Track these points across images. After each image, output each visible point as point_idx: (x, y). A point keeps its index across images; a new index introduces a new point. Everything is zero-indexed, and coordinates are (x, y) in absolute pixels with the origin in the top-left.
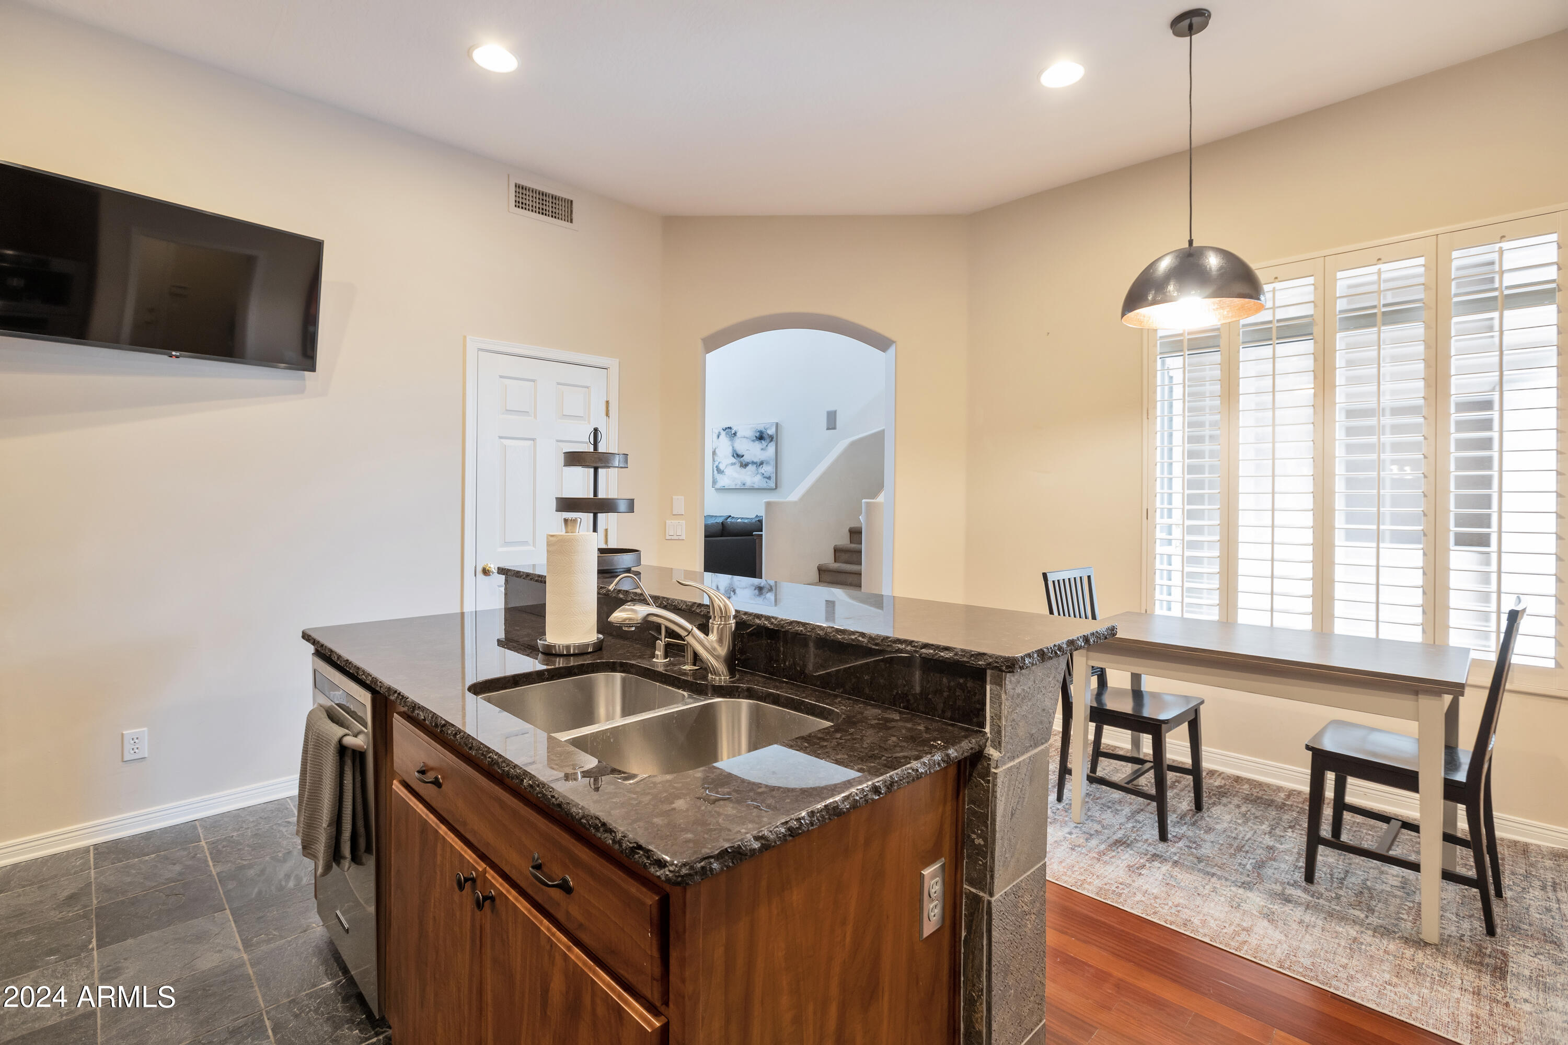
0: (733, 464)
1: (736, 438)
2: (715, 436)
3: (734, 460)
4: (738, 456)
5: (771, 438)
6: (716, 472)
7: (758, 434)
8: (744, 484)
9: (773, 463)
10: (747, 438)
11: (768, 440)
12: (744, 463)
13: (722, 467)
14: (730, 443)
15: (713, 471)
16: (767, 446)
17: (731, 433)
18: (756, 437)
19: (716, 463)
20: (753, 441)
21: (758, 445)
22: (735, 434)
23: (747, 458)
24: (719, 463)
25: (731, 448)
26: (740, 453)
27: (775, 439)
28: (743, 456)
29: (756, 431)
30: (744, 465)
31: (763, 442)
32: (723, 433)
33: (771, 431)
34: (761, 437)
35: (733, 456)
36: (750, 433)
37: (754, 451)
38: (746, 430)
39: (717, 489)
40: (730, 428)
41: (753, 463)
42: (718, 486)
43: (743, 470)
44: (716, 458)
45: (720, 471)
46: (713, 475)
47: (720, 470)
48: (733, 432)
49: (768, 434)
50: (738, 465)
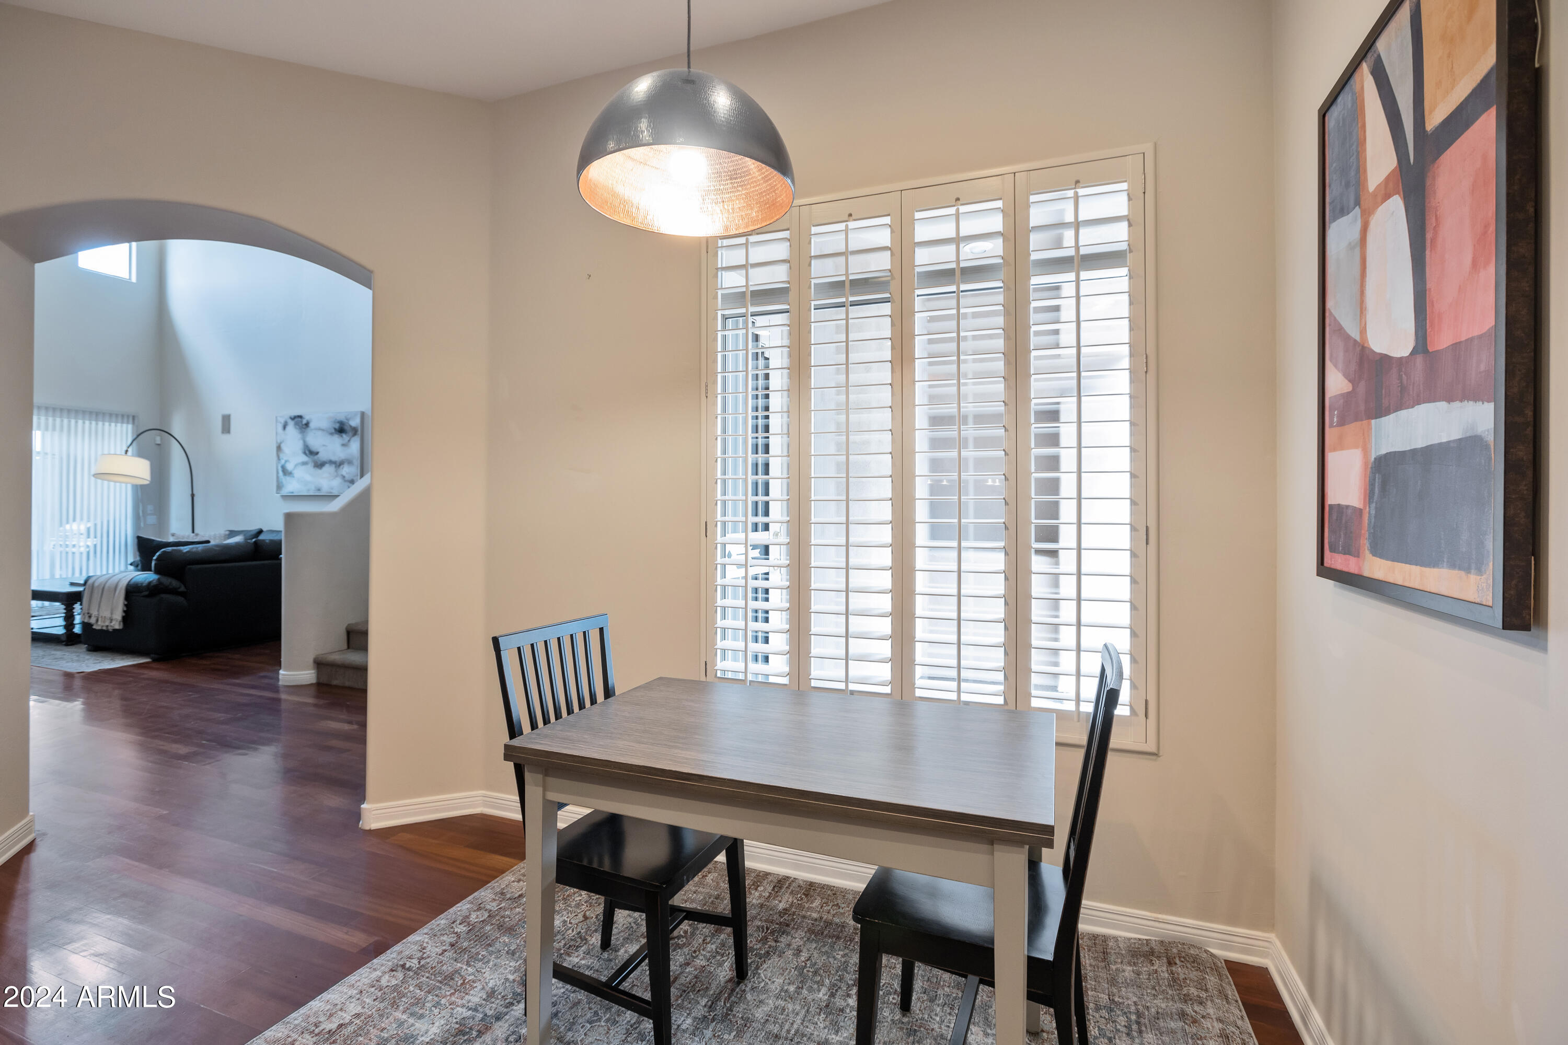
0: (304, 463)
1: (308, 429)
2: (280, 427)
3: (304, 458)
4: (310, 452)
5: (355, 431)
6: (281, 473)
7: (337, 426)
8: (319, 490)
9: (357, 462)
10: (323, 430)
11: (351, 434)
12: (319, 463)
13: (289, 467)
14: (300, 436)
15: (278, 473)
16: (349, 441)
17: (302, 423)
18: (335, 429)
19: (283, 462)
20: (331, 434)
21: (337, 440)
22: (307, 425)
23: (323, 456)
24: (286, 461)
25: (301, 442)
26: (314, 449)
27: (359, 432)
28: (317, 453)
29: (335, 422)
30: (320, 465)
31: (344, 436)
32: (291, 424)
33: (355, 422)
34: (341, 429)
35: (305, 453)
36: (326, 424)
37: (332, 447)
38: (320, 418)
39: (283, 496)
40: (300, 417)
41: (331, 462)
42: (285, 491)
43: (319, 471)
44: (281, 455)
45: (286, 472)
46: (278, 477)
47: (287, 470)
48: (304, 422)
49: (351, 426)
50: (311, 466)
